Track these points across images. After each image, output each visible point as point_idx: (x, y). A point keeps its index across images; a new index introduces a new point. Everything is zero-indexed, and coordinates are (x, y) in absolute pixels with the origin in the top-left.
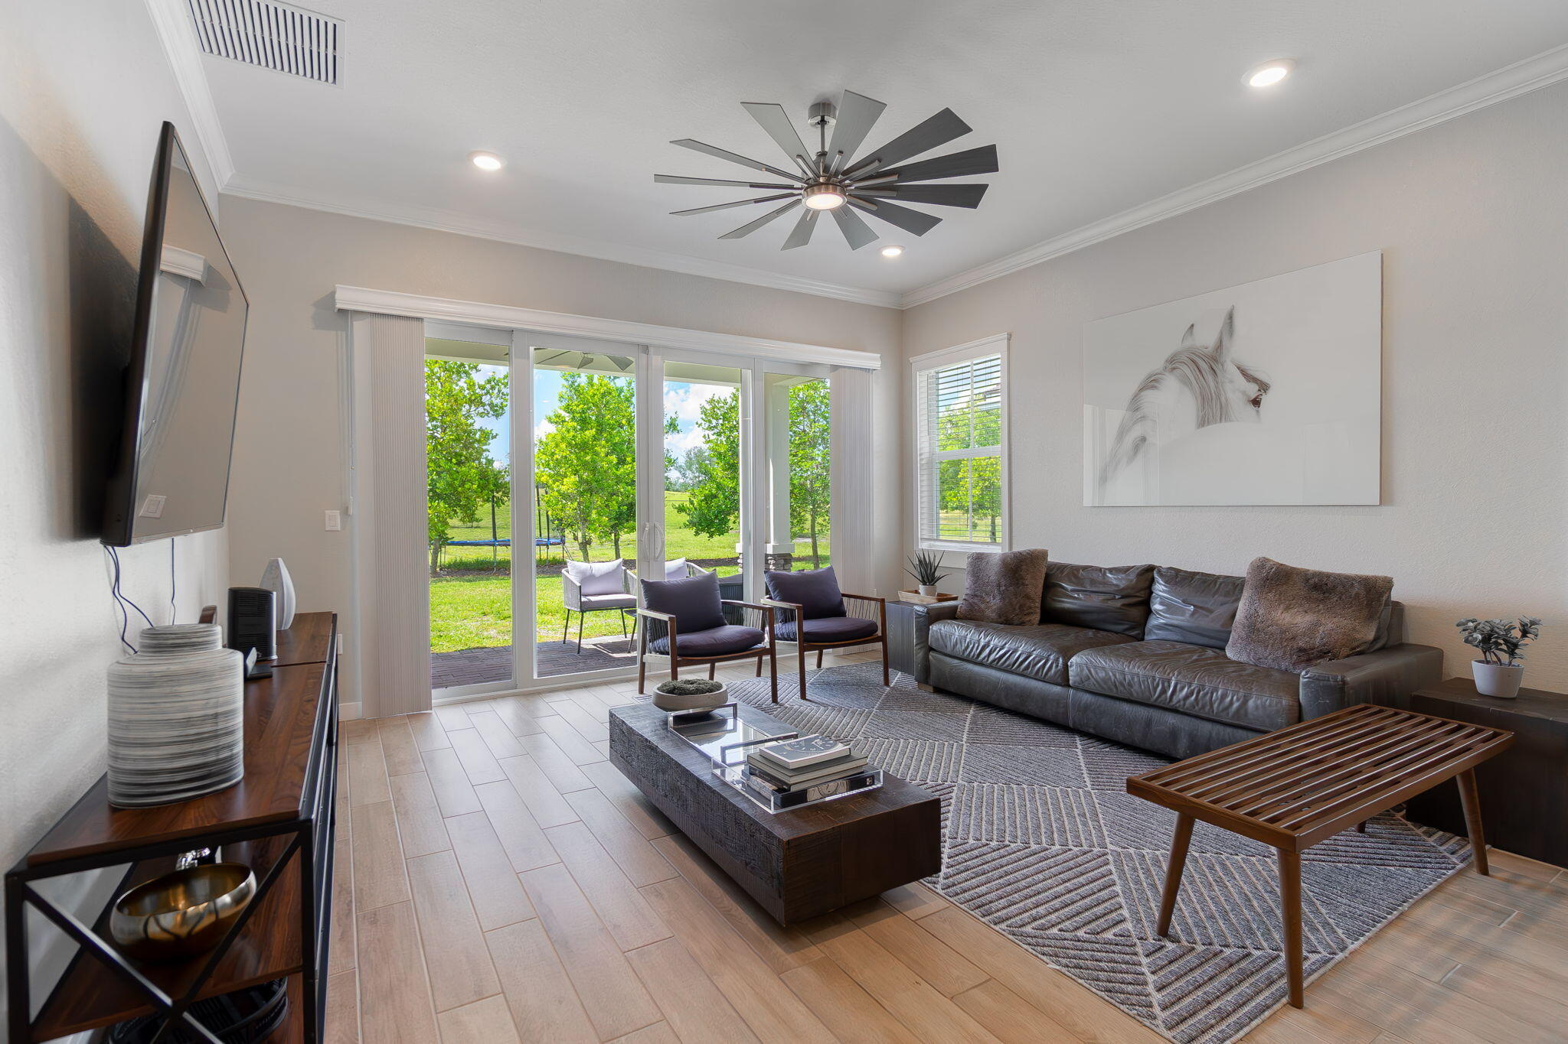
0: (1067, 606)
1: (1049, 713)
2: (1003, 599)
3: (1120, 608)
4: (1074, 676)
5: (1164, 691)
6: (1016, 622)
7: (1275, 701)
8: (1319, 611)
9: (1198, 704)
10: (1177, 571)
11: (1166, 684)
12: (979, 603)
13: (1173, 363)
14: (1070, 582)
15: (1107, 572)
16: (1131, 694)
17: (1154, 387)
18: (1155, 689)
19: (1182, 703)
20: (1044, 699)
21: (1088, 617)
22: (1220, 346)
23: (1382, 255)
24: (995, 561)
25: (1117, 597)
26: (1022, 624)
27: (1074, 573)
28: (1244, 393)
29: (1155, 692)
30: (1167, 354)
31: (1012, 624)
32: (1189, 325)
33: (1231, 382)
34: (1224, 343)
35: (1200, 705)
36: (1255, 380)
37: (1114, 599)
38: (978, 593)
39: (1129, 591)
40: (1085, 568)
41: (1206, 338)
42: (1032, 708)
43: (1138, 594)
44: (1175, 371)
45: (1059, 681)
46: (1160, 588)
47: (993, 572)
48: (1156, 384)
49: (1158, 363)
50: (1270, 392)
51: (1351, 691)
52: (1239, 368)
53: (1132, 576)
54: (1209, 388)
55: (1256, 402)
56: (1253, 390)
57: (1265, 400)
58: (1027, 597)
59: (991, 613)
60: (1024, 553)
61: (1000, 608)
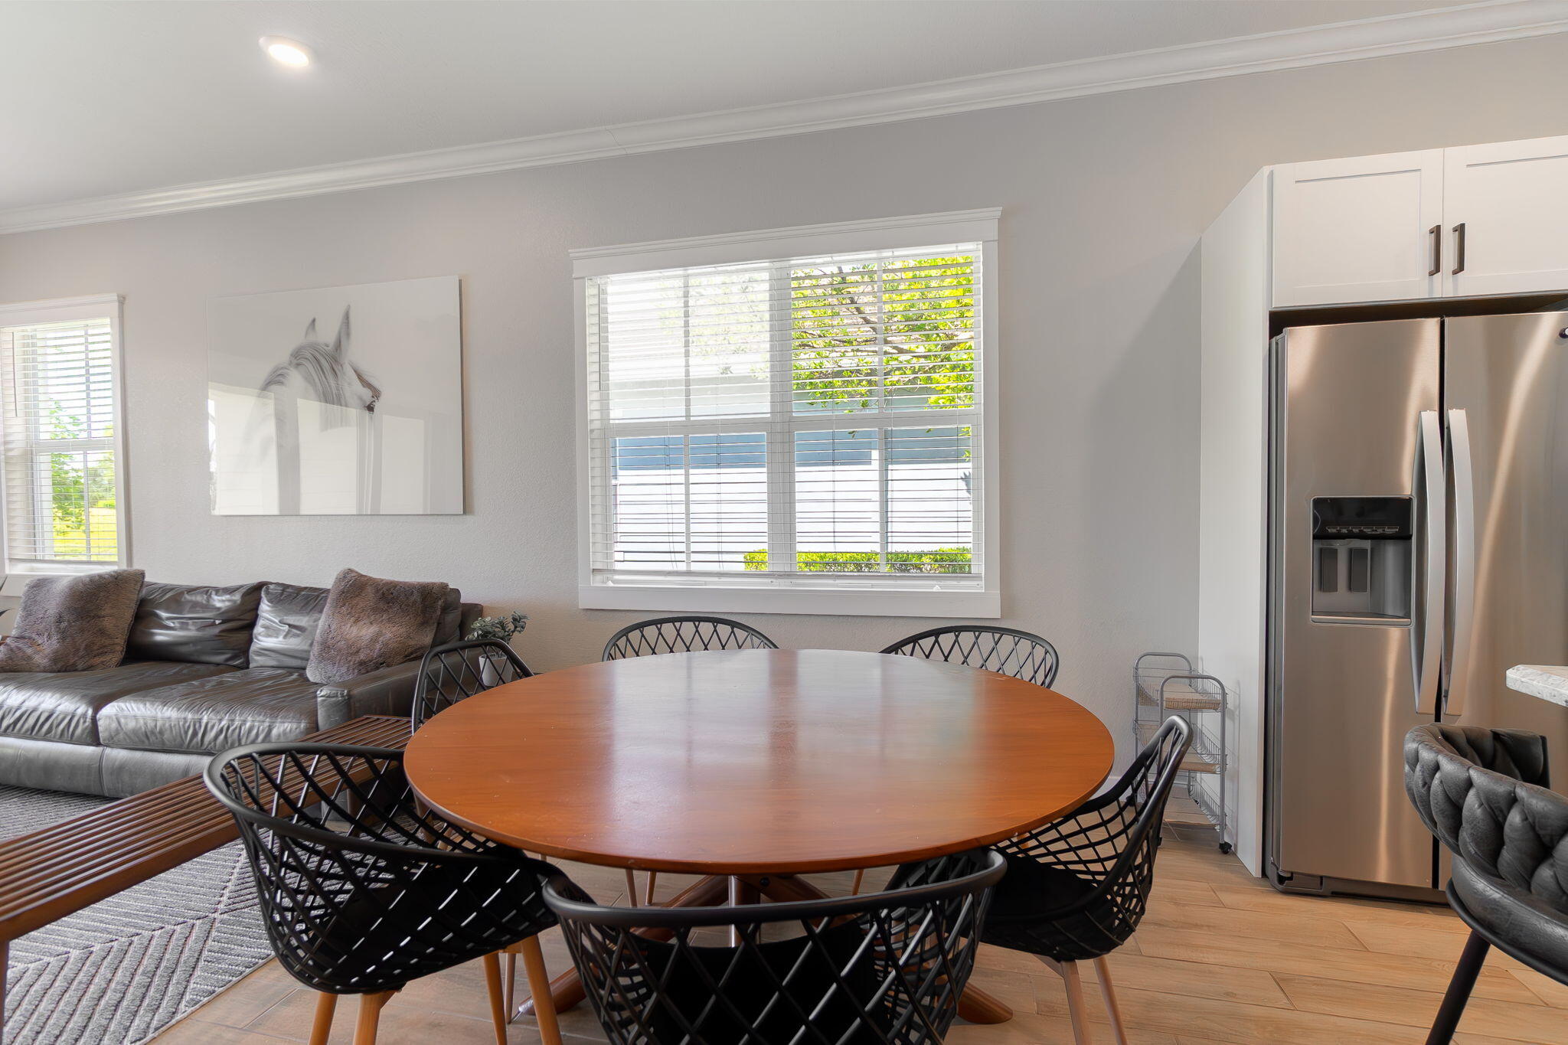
0: (159, 638)
1: (80, 784)
2: (63, 639)
3: (216, 636)
4: (104, 732)
5: (195, 733)
6: (80, 667)
7: (295, 726)
8: (382, 621)
9: (227, 743)
10: (285, 587)
11: (197, 726)
12: (25, 648)
13: (298, 358)
14: (167, 610)
15: (214, 593)
16: (163, 743)
17: (281, 383)
18: (186, 733)
19: (213, 744)
20: (74, 768)
21: (184, 649)
22: (338, 345)
23: (460, 281)
24: (61, 586)
25: (217, 622)
26: (90, 668)
27: (176, 598)
28: (361, 399)
29: (186, 737)
30: (292, 346)
31: (76, 670)
32: (311, 319)
33: (349, 384)
34: (342, 343)
35: (229, 744)
36: (367, 384)
37: (213, 624)
38: (27, 634)
39: (230, 614)
40: (191, 590)
41: (327, 335)
42: (59, 782)
43: (242, 617)
44: (300, 367)
45: (89, 740)
46: (265, 607)
47: (52, 605)
48: (281, 379)
49: (283, 356)
50: (382, 398)
51: (357, 705)
52: (355, 371)
53: (237, 597)
54: (331, 389)
55: (370, 408)
56: (367, 394)
57: (377, 406)
58: (102, 632)
59: (40, 660)
60: (106, 576)
61: (56, 652)
